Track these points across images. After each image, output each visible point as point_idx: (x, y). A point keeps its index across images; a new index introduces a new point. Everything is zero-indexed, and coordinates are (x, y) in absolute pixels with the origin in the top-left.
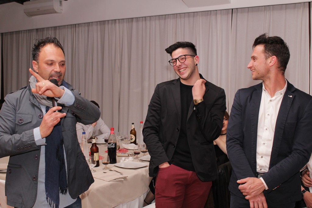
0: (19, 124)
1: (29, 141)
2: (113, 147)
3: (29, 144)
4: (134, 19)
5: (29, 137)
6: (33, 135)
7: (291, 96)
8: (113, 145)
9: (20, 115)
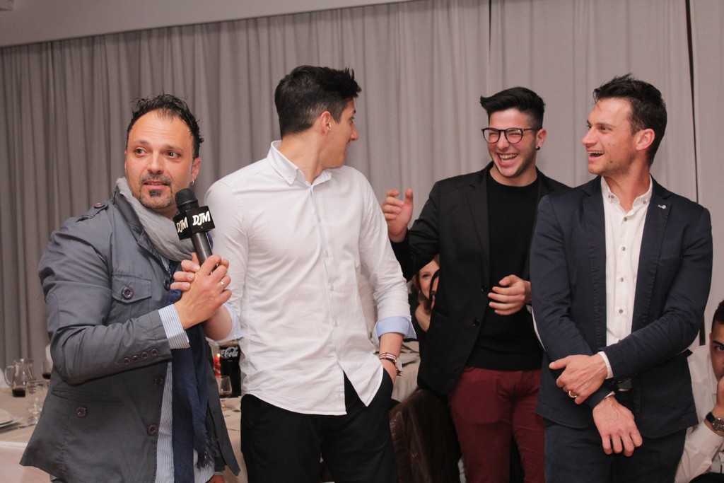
0: (123, 300)
1: (154, 338)
2: (235, 354)
3: (153, 347)
4: (225, 25)
5: (153, 329)
6: (162, 325)
7: (664, 207)
8: (232, 350)
9: (123, 279)
